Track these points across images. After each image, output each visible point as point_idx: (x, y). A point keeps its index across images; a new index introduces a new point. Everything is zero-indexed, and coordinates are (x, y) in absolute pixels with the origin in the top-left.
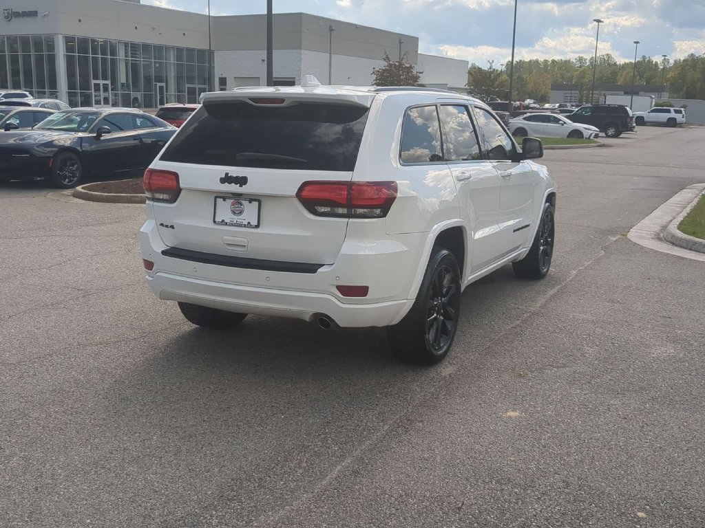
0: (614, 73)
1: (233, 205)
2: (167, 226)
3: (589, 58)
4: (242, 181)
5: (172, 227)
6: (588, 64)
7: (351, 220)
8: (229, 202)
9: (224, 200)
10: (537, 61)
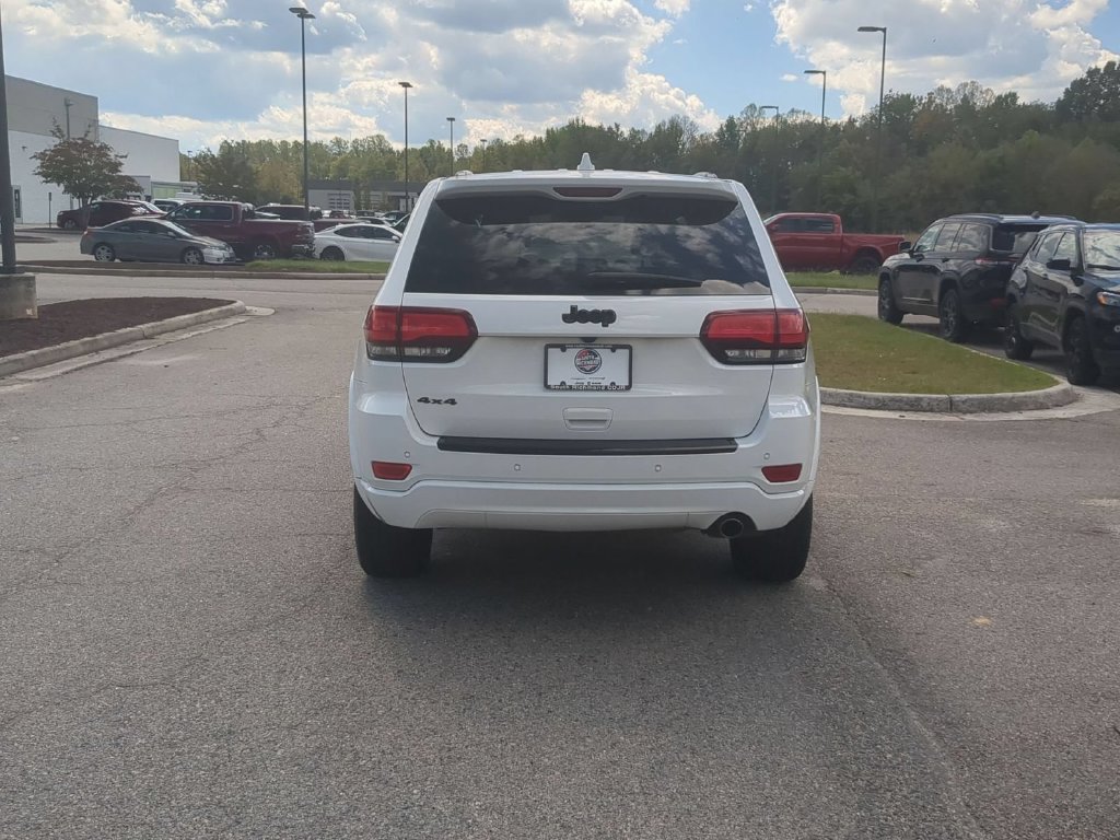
0: (391, 165)
1: (580, 357)
2: (438, 402)
3: (351, 141)
4: (607, 317)
5: (452, 402)
6: (350, 149)
7: (777, 367)
8: (573, 353)
9: (565, 350)
10: (270, 144)
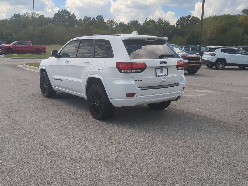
4: (165, 63)
8: (160, 69)
9: (158, 69)
